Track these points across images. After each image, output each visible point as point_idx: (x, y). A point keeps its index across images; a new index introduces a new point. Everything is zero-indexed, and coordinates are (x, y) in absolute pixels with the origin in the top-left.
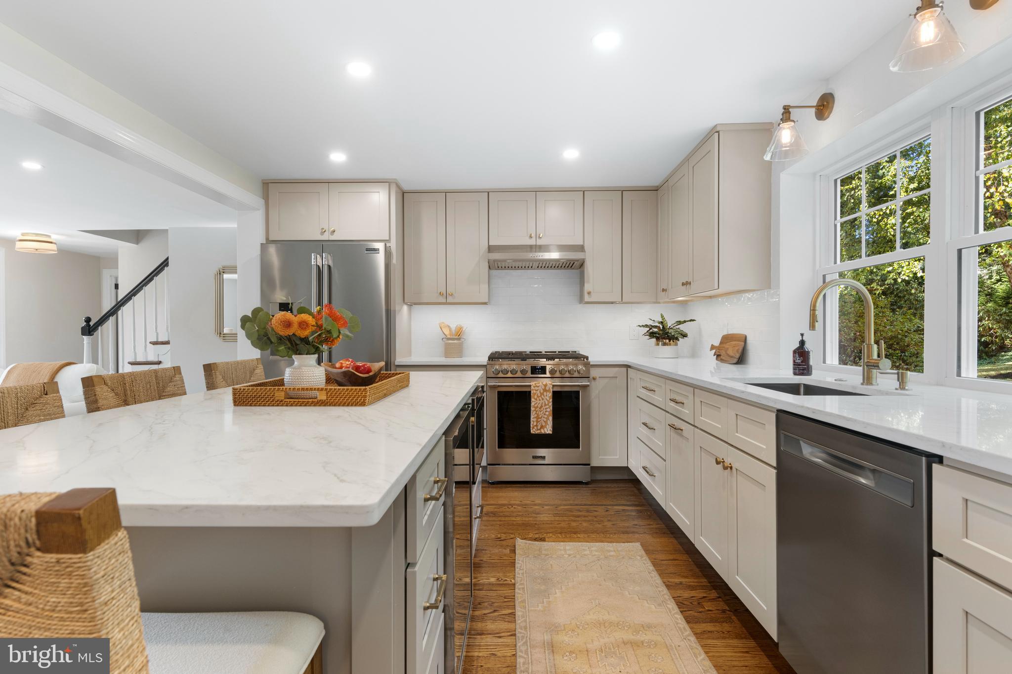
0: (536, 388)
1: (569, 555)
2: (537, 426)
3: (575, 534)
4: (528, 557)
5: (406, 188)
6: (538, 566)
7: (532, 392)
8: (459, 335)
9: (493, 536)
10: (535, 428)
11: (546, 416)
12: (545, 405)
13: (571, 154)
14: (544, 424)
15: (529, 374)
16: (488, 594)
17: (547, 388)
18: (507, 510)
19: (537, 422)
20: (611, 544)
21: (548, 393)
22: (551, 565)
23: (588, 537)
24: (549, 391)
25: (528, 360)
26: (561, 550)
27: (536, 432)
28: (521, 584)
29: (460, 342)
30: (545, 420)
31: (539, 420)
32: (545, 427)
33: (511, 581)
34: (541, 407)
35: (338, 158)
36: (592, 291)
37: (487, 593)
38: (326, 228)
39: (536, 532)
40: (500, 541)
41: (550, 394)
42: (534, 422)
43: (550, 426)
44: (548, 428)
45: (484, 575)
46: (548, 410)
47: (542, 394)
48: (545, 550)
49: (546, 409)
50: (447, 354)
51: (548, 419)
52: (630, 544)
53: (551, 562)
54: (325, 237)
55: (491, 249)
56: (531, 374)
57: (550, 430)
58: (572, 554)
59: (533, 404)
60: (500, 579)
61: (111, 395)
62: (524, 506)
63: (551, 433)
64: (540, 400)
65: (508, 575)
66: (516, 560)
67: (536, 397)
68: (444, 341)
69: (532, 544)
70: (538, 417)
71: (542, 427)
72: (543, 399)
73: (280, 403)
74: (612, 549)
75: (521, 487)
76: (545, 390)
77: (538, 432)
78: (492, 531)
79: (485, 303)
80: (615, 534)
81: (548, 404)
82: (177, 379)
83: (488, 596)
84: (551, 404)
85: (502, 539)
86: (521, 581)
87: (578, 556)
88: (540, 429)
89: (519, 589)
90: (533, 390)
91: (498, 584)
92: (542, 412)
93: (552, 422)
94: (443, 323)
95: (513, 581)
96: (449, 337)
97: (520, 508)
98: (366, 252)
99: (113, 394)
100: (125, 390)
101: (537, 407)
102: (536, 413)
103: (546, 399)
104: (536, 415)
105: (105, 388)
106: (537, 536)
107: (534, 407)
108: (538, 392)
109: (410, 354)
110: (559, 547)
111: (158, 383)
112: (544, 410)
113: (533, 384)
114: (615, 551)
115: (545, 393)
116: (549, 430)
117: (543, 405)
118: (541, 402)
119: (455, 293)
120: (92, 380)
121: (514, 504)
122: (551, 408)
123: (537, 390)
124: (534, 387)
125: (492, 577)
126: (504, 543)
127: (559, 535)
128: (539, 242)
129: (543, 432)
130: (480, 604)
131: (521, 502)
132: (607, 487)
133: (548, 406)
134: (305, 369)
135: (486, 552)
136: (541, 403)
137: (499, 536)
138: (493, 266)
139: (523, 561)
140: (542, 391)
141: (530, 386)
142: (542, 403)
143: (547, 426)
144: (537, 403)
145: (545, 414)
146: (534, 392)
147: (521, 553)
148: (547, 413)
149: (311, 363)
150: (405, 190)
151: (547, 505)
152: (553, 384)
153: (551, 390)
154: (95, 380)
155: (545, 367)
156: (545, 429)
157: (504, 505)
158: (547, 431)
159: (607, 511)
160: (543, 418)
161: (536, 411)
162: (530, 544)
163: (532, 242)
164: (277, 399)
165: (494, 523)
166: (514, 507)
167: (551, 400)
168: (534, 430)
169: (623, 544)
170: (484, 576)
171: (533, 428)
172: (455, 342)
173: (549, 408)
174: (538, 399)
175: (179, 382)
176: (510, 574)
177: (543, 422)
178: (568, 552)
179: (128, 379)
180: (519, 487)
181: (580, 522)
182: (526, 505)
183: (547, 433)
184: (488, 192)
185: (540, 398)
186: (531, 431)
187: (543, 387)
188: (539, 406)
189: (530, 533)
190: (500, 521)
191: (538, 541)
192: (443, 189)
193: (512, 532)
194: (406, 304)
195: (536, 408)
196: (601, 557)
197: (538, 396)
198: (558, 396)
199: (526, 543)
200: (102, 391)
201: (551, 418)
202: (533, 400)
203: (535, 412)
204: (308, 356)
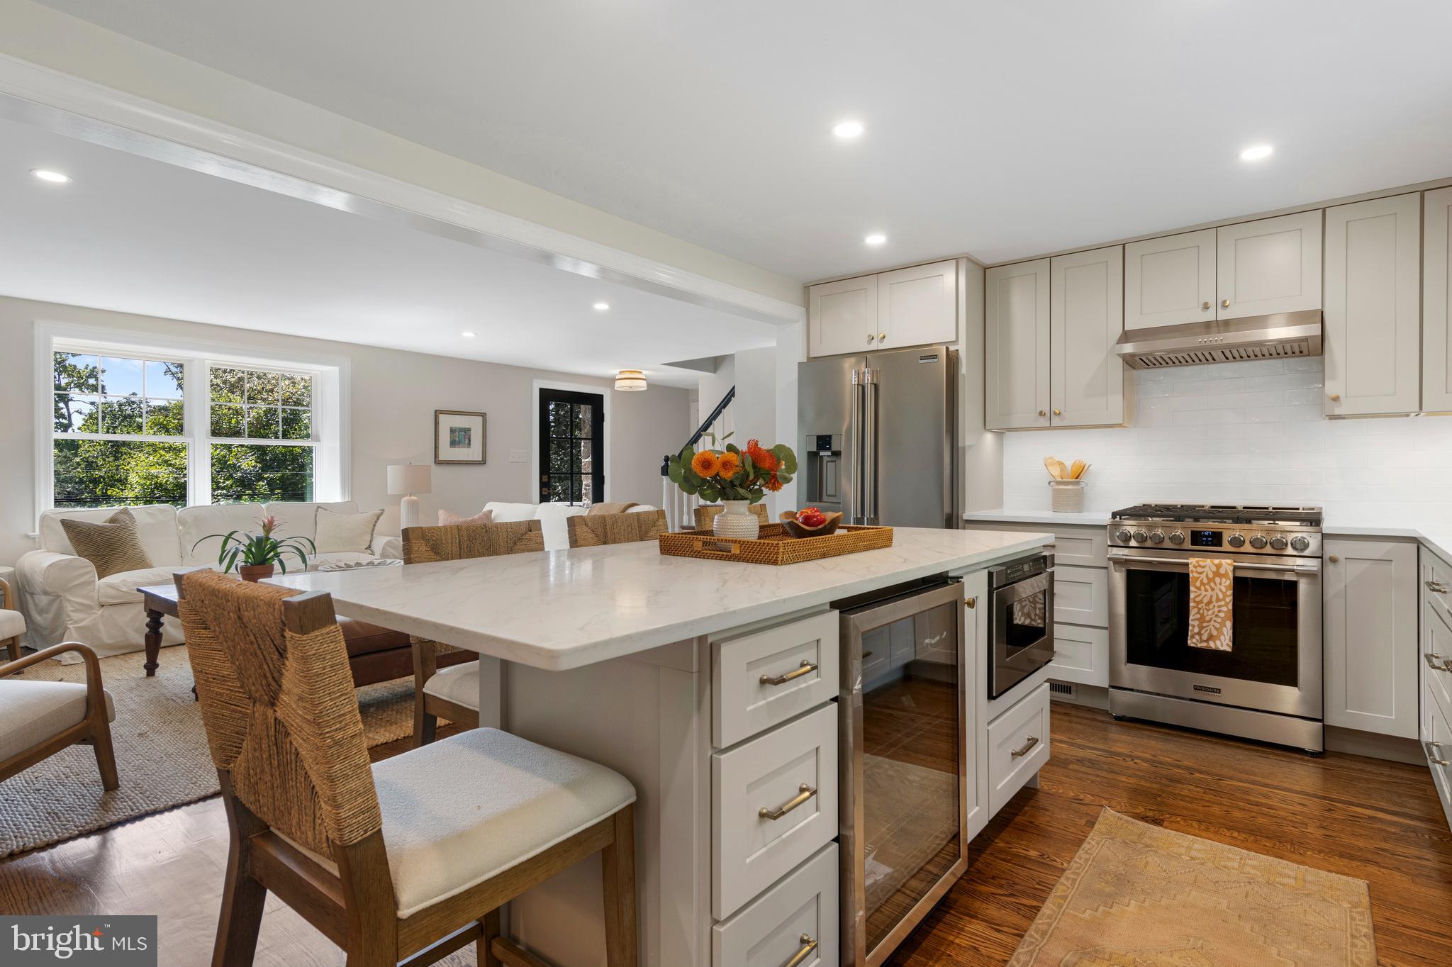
0: (1200, 570)
1: (1192, 858)
2: (1199, 633)
3: (1228, 830)
4: (1112, 839)
5: (988, 261)
6: (1120, 858)
7: (1191, 575)
8: (1078, 474)
9: (1072, 794)
10: (1197, 637)
11: (1219, 620)
12: (1218, 600)
13: (1257, 153)
14: (1215, 633)
15: (1188, 544)
16: (1013, 870)
17: (1222, 571)
18: (1121, 763)
19: (1201, 628)
20: (1295, 866)
21: (1224, 580)
22: (1147, 863)
23: (1256, 841)
24: (1225, 575)
25: (1187, 520)
26: (1180, 846)
27: (1199, 645)
28: (1074, 873)
29: (1080, 487)
30: (1218, 626)
31: (1205, 625)
32: (1218, 638)
33: (1062, 864)
34: (1210, 602)
35: (876, 240)
36: (1342, 395)
37: (1014, 868)
38: (874, 334)
39: (1155, 808)
40: (1080, 804)
41: (1228, 582)
42: (1194, 626)
43: (1227, 638)
44: (1223, 640)
45: (1024, 842)
46: (1224, 609)
47: (1210, 580)
48: (1150, 838)
49: (1219, 606)
50: (1057, 505)
51: (1223, 624)
52: (1344, 877)
53: (1149, 859)
54: (874, 346)
55: (1126, 336)
56: (1192, 545)
57: (1228, 645)
58: (1199, 859)
59: (1192, 596)
60: (1046, 856)
61: (591, 536)
62: (1155, 765)
63: (1229, 650)
64: (1206, 590)
65: (1063, 854)
66: (1089, 837)
67: (1198, 584)
68: (1052, 486)
69: (1132, 823)
70: (1202, 620)
71: (1211, 637)
72: (1213, 589)
73: (698, 555)
74: (1292, 874)
75: (1169, 734)
76: (1217, 574)
77: (1204, 645)
78: (1074, 787)
79: (1120, 426)
80: (1320, 852)
81: (1224, 599)
82: (661, 523)
83: (1013, 872)
84: (1230, 599)
85: (1084, 802)
86: (1078, 868)
87: (1210, 865)
88: (1207, 641)
89: (1067, 879)
90: (1193, 572)
91: (1038, 862)
92: (1210, 612)
93: (1231, 632)
94: (1051, 458)
95: (1065, 865)
96: (1060, 480)
97: (1145, 764)
98: (920, 362)
99: (593, 535)
100: (605, 532)
101: (1201, 602)
102: (1198, 613)
103: (1220, 590)
104: (1198, 616)
105: (585, 529)
106: (1151, 814)
107: (1195, 602)
108: (1203, 576)
109: (999, 503)
110: (1180, 841)
111: (640, 527)
112: (1216, 609)
113: (1192, 561)
114: (1296, 879)
115: (1217, 580)
116: (1225, 644)
117: (1214, 599)
118: (1209, 593)
119: (1065, 411)
120: (574, 520)
121: (1138, 758)
122: (1230, 606)
123: (1201, 573)
124: (1195, 566)
125: (1034, 849)
126: (1084, 809)
127: (1195, 824)
128: (1223, 315)
129: (1212, 645)
130: (993, 878)
131: (1154, 756)
132: (1359, 770)
133: (1223, 603)
134: (730, 517)
135: (1046, 813)
136: (1209, 596)
137: (1082, 796)
138: (1131, 362)
139: (1098, 843)
140: (1211, 575)
141: (1187, 565)
142: (1211, 596)
143: (1222, 637)
144: (1200, 594)
145: (1217, 616)
146: (1195, 575)
147: (1104, 830)
148: (1222, 615)
149: (742, 510)
150: (988, 265)
151: (1201, 772)
152: (1235, 564)
153: (1231, 575)
154: (576, 520)
155: (1220, 534)
156: (1218, 643)
157: (1119, 754)
158: (1222, 646)
159: (1330, 810)
160: (1212, 622)
161: (1200, 609)
162: (1127, 821)
163: (1209, 316)
164: (695, 549)
165: (1085, 776)
166: (1136, 761)
167: (1230, 592)
168: (1194, 640)
169: (1323, 873)
170: (1021, 845)
171: (1193, 637)
172: (1070, 487)
173: (1227, 604)
174: (1202, 588)
175: (662, 528)
176: (1067, 855)
177: (1213, 628)
178: (1193, 853)
179: (609, 522)
180: (1166, 733)
181: (1253, 814)
182: (1161, 763)
183: (1222, 649)
184: (1124, 245)
185: (1207, 587)
186: (1189, 642)
187: (1214, 569)
188: (1205, 600)
189: (1140, 807)
190: (1098, 776)
191: (1147, 822)
192: (1045, 253)
193: (1108, 796)
194: (990, 430)
195: (1198, 603)
196: (1260, 880)
197: (1202, 583)
198: (1243, 586)
199: (1121, 819)
200: (582, 531)
201: (1229, 624)
202: (1192, 588)
203: (1196, 610)
204: (736, 502)
